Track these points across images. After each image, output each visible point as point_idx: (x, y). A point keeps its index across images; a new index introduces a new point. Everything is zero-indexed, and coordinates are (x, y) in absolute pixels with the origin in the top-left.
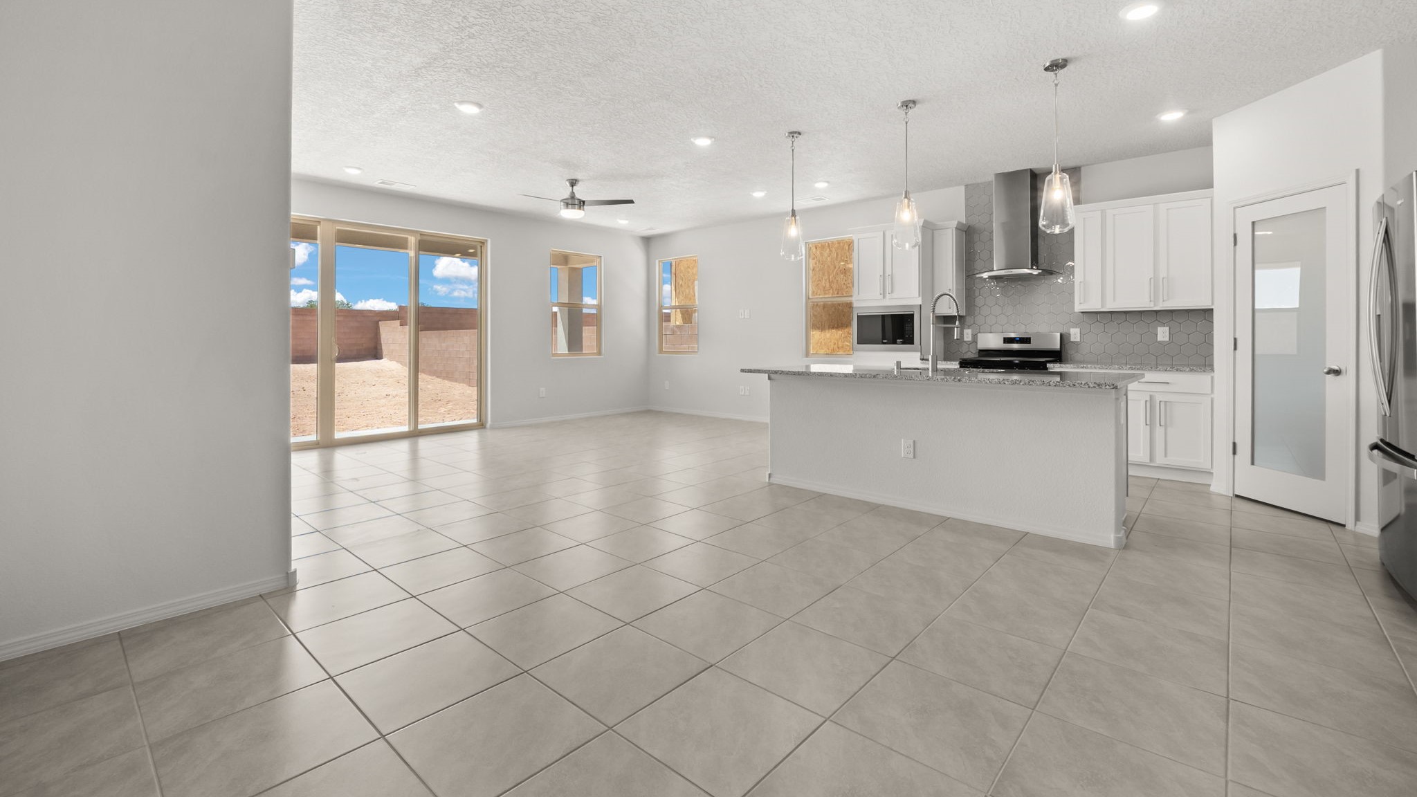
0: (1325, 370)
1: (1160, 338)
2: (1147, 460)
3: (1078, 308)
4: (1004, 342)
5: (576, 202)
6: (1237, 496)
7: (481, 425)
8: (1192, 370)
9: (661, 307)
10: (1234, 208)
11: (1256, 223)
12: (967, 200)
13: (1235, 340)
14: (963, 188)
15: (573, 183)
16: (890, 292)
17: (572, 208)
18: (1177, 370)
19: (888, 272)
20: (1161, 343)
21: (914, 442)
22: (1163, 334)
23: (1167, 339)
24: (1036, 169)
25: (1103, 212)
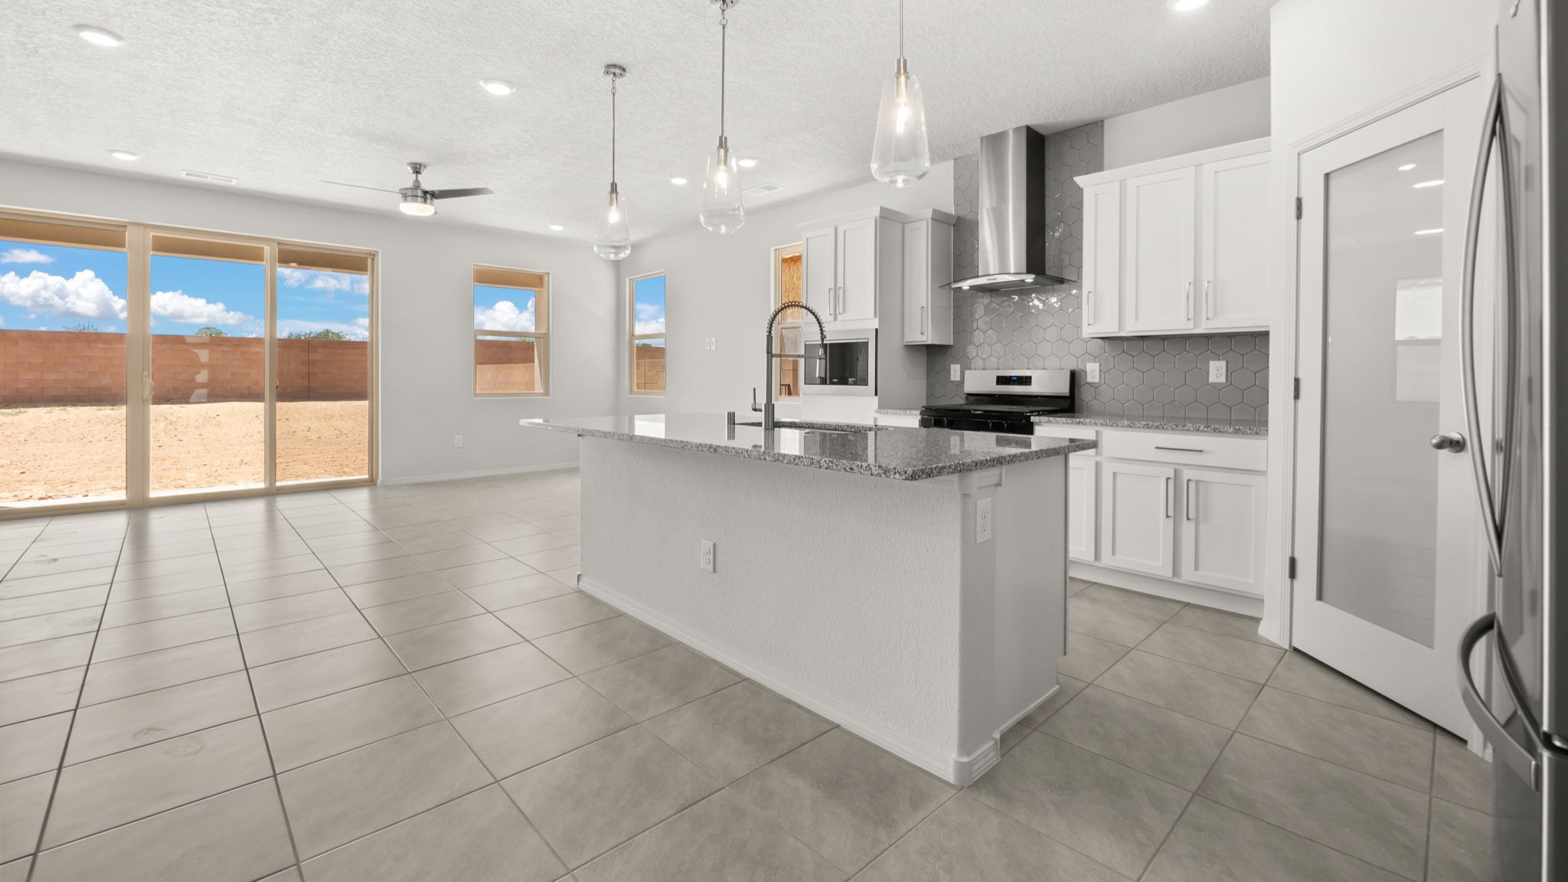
0: (1435, 441)
1: (1212, 379)
2: (1167, 573)
3: (1087, 332)
4: (998, 383)
5: (420, 193)
6: (1296, 650)
7: (371, 483)
8: (1237, 432)
9: (632, 335)
10: (1299, 155)
11: (1332, 177)
12: (956, 179)
13: (1297, 381)
14: (951, 163)
15: (417, 169)
16: (841, 311)
17: (412, 201)
18: (1215, 430)
19: (840, 284)
20: (1214, 385)
21: (714, 545)
22: (1217, 371)
23: (1223, 380)
24: (1037, 126)
25: (1123, 183)
